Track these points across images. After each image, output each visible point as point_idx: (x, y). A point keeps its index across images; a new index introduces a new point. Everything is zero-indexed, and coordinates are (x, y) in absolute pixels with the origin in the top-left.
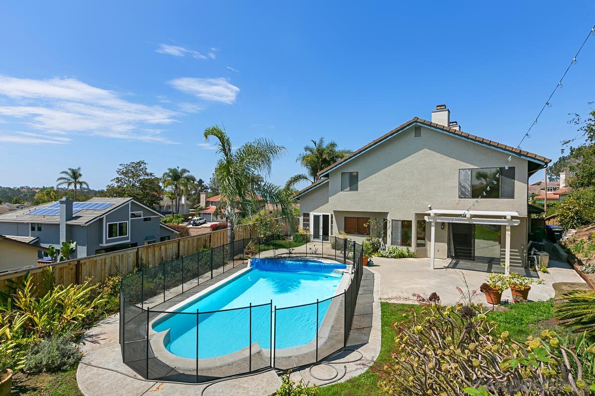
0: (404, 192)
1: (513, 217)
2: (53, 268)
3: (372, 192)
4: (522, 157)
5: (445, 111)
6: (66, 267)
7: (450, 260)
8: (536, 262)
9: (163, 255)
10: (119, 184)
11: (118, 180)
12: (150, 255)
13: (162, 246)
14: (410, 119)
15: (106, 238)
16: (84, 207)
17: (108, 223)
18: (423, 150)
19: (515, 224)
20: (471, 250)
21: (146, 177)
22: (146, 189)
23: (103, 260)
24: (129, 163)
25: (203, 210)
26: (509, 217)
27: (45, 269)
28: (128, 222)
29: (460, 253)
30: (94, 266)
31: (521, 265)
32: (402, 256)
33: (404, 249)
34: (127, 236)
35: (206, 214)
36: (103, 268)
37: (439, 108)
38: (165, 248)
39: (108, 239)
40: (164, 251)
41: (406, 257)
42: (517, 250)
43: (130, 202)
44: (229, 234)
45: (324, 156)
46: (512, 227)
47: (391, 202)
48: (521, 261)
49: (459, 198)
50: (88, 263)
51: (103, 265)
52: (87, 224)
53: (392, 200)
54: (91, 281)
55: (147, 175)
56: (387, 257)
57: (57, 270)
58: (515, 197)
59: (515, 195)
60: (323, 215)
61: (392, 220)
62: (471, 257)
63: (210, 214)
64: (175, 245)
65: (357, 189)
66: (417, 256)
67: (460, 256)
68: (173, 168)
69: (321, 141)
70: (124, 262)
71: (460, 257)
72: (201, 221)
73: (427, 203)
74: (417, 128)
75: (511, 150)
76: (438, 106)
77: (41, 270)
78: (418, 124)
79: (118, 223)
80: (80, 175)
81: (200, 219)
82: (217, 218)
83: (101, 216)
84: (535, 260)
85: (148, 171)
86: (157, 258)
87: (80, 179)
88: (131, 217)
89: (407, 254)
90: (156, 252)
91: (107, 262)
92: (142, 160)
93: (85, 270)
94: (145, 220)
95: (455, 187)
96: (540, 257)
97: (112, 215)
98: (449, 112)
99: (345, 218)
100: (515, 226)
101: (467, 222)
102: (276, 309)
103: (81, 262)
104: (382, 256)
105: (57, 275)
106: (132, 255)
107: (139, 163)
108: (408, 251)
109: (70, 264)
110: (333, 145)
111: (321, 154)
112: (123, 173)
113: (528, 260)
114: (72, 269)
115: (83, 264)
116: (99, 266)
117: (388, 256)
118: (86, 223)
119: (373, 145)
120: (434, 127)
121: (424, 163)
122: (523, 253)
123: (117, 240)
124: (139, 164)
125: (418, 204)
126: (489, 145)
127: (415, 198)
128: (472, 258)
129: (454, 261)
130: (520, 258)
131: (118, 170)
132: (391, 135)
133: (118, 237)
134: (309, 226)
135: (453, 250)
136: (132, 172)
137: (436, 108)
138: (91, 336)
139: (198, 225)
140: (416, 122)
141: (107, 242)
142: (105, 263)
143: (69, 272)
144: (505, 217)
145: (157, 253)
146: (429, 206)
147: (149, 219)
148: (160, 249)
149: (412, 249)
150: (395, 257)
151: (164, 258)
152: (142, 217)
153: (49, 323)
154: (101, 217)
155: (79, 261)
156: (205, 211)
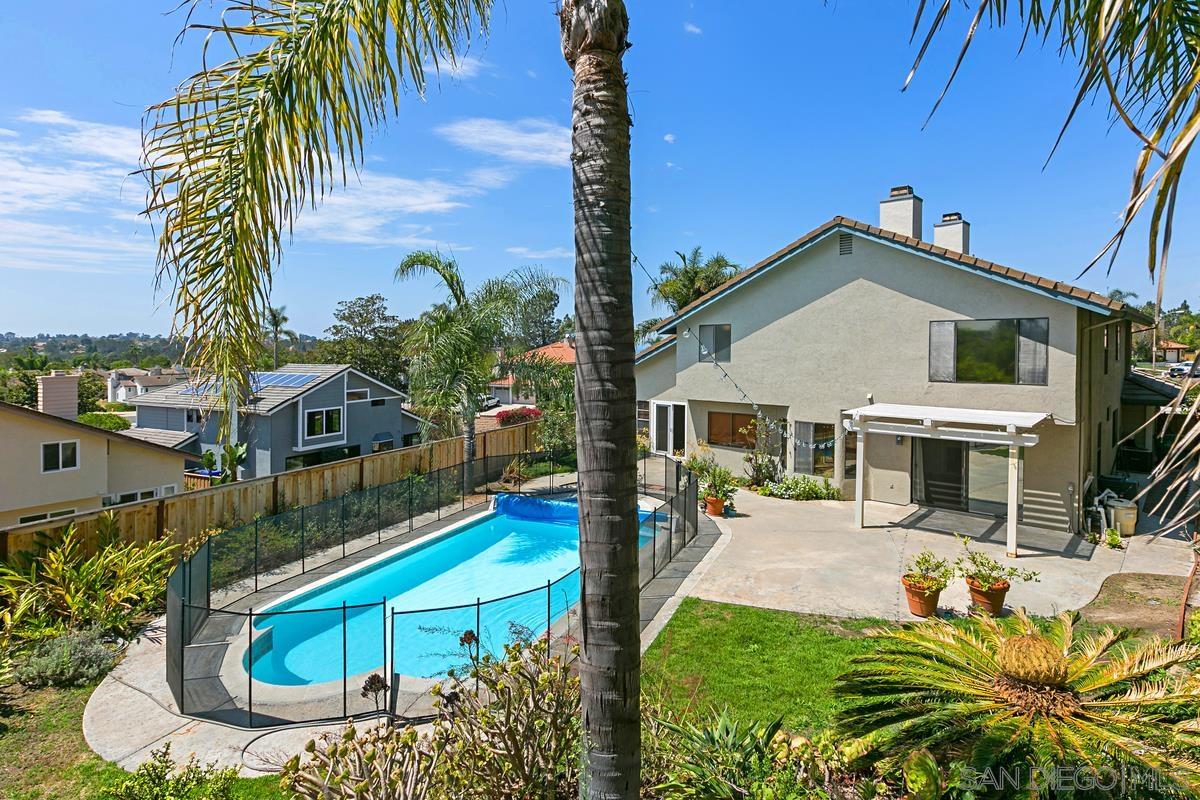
0: (819, 367)
1: (1020, 430)
2: (115, 515)
3: (756, 365)
4: (1060, 298)
5: (909, 199)
6: (139, 512)
7: (914, 508)
8: (1104, 520)
9: (329, 486)
10: (336, 338)
11: (337, 330)
12: (302, 488)
13: (326, 472)
14: (828, 219)
15: (303, 436)
16: (270, 381)
17: (306, 411)
18: (856, 282)
19: (1027, 444)
20: (959, 489)
21: (384, 325)
22: (383, 347)
23: (208, 499)
24: (354, 300)
25: (496, 380)
26: (1011, 429)
27: (102, 515)
28: (341, 408)
29: (936, 493)
30: (191, 509)
31: (1067, 526)
32: (812, 495)
33: (818, 481)
34: (341, 433)
35: (501, 388)
36: (208, 512)
37: (895, 193)
38: (333, 474)
39: (306, 438)
40: (330, 479)
41: (821, 498)
42: (1059, 495)
43: (345, 373)
44: (466, 447)
45: (697, 285)
46: (1022, 450)
47: (794, 384)
48: (1067, 519)
49: (930, 381)
50: (179, 504)
51: (208, 507)
52: (271, 413)
53: (795, 381)
54: (174, 536)
55: (385, 319)
56: (781, 497)
57: (123, 516)
58: (1049, 384)
59: (1050, 377)
60: (675, 406)
61: (796, 422)
62: (959, 503)
63: (508, 389)
64: (355, 468)
65: (728, 358)
66: (846, 497)
67: (938, 500)
68: (440, 303)
69: (696, 253)
70: (249, 501)
71: (936, 503)
72: (492, 402)
73: (864, 389)
74: (841, 237)
75: (1035, 282)
76: (894, 190)
77: (95, 517)
78: (843, 229)
79: (324, 410)
80: (285, 319)
81: (488, 399)
82: (518, 398)
83: (293, 398)
84: (1101, 517)
85: (387, 313)
86: (315, 491)
87: (285, 326)
88: (348, 400)
89: (825, 491)
90: (313, 482)
91: (215, 501)
92: (375, 293)
93: (173, 516)
94: (374, 403)
95: (922, 358)
96: (1112, 511)
97: (311, 397)
98: (918, 201)
99: (710, 414)
100: (1028, 447)
101: (929, 436)
102: (393, 613)
103: (166, 503)
104: (771, 494)
105: (122, 524)
106: (264, 489)
107: (372, 298)
108: (828, 486)
109: (145, 506)
110: (720, 262)
111: (692, 281)
112: (344, 318)
113: (1086, 517)
114: (149, 514)
115: (169, 507)
116: (199, 508)
117: (782, 494)
118: (269, 411)
119: (755, 273)
120: (874, 235)
121: (858, 308)
122: (1072, 501)
123: (324, 442)
124: (372, 300)
125: (847, 389)
126: (989, 271)
127: (840, 380)
128: (963, 506)
129: (924, 510)
130: (1064, 510)
131: (336, 312)
132: (790, 252)
133: (325, 435)
134: (648, 427)
135: (921, 486)
136: (361, 315)
137: (889, 193)
138: (156, 629)
139: (486, 411)
140: (840, 225)
141: (305, 443)
142: (212, 503)
143: (144, 520)
144: (1003, 428)
145: (315, 485)
146: (869, 396)
147: (382, 402)
148: (322, 476)
149: (836, 481)
150: (797, 498)
151: (330, 491)
152: (369, 400)
153: (87, 606)
154: (295, 400)
155: (162, 502)
156: (498, 384)
